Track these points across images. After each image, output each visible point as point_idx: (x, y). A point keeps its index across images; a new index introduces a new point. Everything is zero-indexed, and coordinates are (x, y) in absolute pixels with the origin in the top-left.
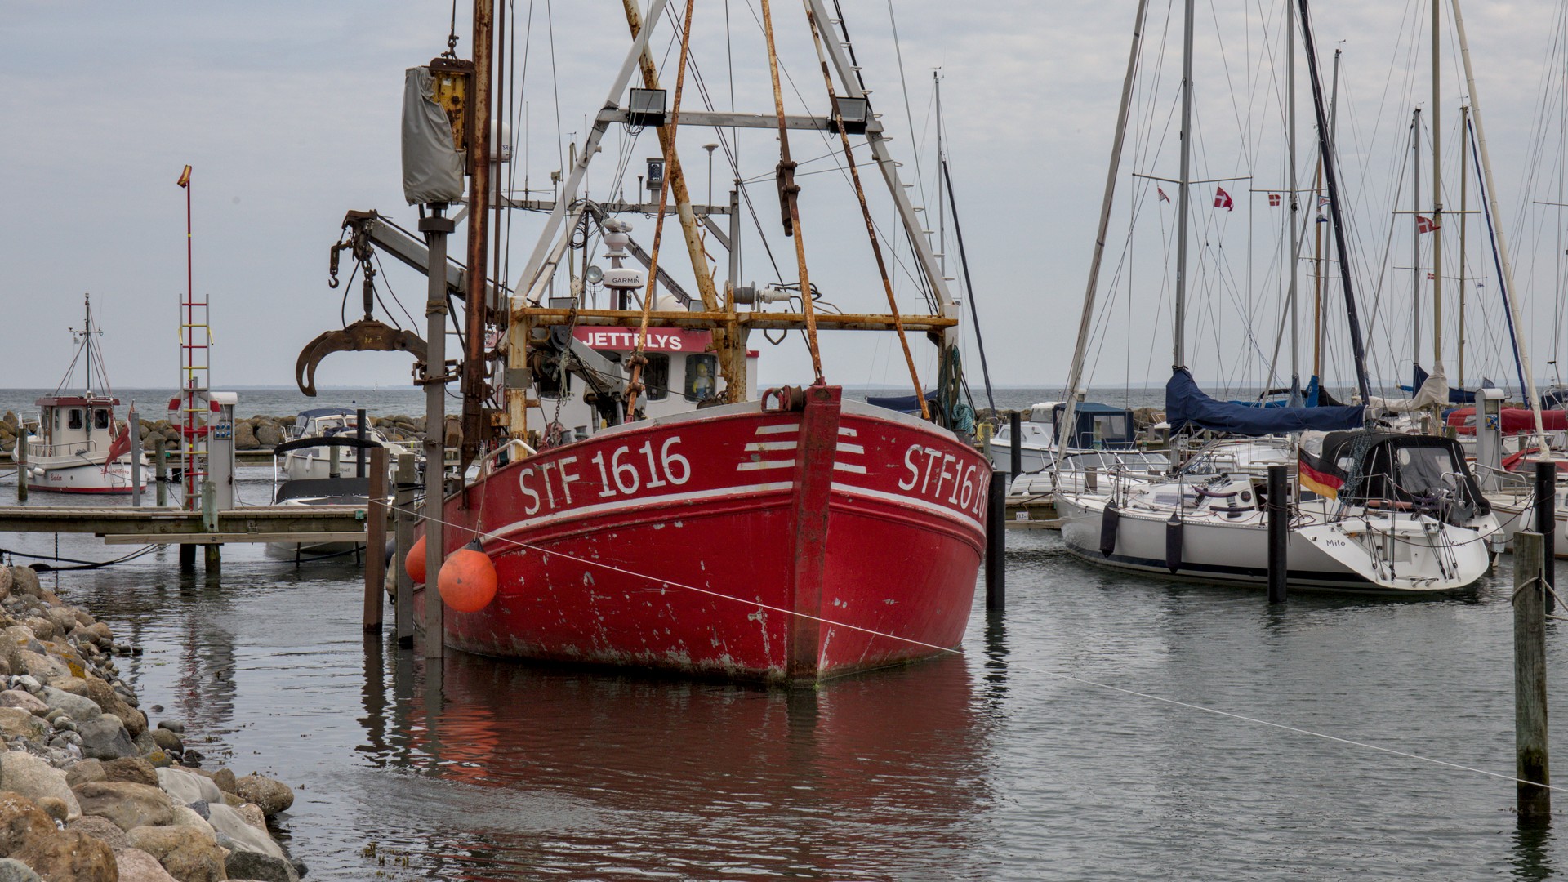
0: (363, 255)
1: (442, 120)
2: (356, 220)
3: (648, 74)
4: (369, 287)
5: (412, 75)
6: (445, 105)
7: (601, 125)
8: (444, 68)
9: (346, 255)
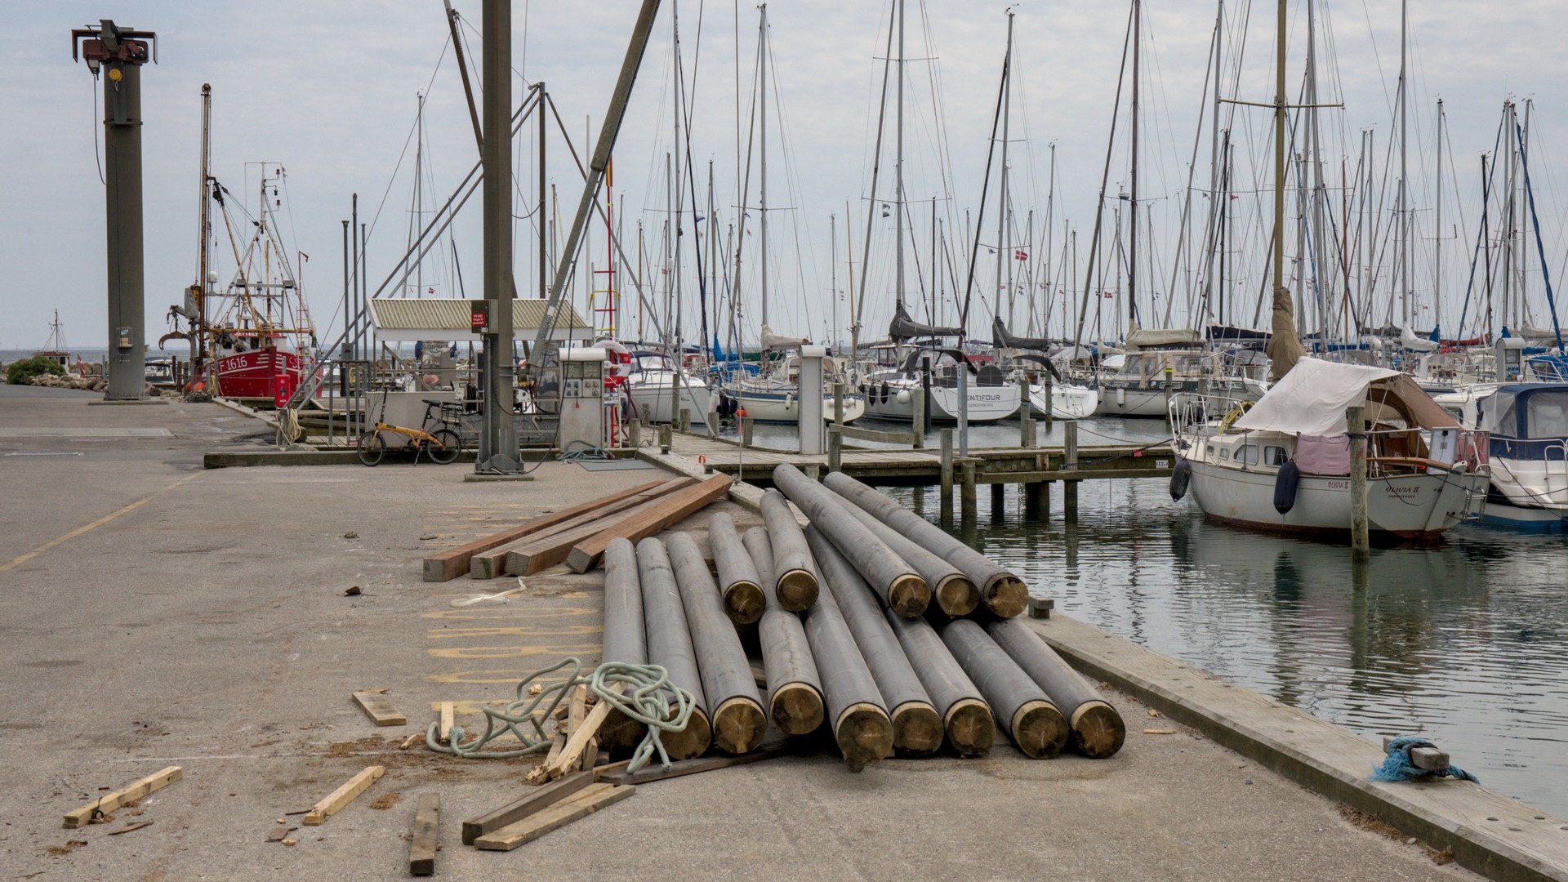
0: (175, 316)
1: (193, 299)
2: (173, 308)
3: (242, 275)
4: (176, 324)
5: (186, 290)
6: (194, 296)
7: (231, 287)
8: (193, 288)
9: (171, 316)
